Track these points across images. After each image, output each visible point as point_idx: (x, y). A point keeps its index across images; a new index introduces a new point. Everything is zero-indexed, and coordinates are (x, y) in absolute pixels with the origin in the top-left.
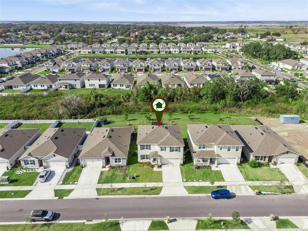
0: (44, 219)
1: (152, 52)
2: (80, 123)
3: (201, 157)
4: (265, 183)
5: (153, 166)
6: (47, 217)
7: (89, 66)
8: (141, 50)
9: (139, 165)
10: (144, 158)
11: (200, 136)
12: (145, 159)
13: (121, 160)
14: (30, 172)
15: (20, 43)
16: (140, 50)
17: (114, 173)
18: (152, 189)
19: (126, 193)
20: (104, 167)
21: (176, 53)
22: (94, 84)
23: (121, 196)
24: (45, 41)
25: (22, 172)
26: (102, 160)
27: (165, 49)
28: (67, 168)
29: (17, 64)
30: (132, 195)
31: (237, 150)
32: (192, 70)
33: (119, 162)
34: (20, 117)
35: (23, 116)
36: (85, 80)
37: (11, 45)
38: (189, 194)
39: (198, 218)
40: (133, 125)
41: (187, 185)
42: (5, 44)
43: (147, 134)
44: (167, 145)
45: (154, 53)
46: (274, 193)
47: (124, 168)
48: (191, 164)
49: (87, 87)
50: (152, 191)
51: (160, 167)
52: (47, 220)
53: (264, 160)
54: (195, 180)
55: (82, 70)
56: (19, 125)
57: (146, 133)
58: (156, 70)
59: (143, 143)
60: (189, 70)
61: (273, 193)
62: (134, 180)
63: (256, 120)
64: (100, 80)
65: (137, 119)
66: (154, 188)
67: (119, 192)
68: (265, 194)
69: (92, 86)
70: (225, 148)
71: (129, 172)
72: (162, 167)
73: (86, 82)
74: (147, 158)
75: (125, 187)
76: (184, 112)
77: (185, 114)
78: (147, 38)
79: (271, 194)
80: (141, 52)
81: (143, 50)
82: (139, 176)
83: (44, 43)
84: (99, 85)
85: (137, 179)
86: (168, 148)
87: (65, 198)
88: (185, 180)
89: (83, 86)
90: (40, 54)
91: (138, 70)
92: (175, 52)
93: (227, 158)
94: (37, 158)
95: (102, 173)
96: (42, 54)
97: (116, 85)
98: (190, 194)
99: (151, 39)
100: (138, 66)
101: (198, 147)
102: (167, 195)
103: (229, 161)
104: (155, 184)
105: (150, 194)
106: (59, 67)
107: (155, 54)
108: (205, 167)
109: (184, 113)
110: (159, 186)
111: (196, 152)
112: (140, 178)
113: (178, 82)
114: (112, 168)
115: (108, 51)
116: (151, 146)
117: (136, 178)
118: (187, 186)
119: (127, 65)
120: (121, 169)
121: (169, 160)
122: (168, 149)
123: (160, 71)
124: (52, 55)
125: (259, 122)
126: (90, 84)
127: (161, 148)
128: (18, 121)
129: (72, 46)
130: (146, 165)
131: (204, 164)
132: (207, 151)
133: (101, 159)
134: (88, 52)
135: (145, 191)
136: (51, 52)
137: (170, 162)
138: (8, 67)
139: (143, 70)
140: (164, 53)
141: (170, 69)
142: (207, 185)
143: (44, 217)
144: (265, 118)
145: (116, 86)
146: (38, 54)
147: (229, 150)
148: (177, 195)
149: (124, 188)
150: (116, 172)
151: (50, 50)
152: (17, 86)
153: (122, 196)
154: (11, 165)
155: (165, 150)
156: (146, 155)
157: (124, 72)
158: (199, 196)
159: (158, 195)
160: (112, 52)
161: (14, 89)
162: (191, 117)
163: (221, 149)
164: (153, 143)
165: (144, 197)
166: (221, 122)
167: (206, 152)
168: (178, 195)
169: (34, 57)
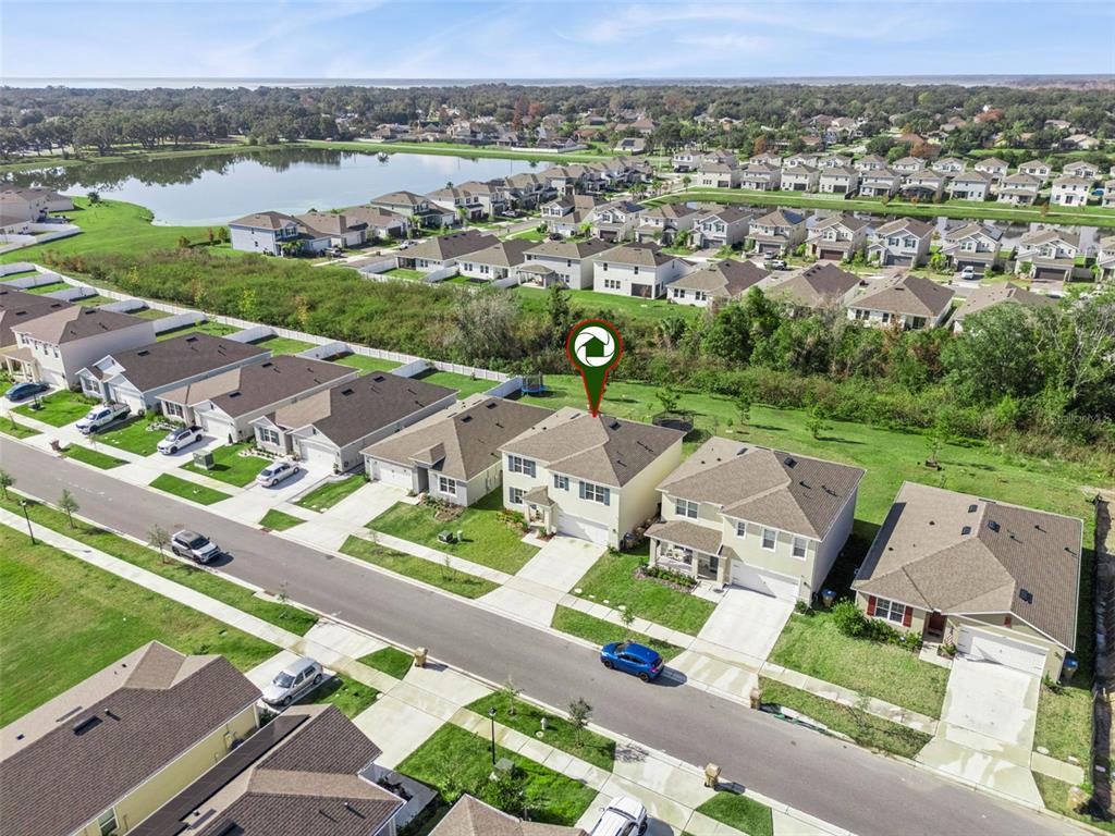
0: (191, 553)
1: (963, 194)
2: (475, 379)
3: (683, 546)
4: (830, 691)
5: (527, 529)
6: (198, 553)
7: (661, 225)
8: (915, 183)
9: (502, 516)
10: (516, 500)
11: (693, 474)
13: (456, 488)
14: (263, 460)
15: (553, 147)
16: (913, 183)
17: (421, 517)
18: (469, 581)
19: (400, 567)
20: (412, 495)
21: (1075, 203)
22: (618, 282)
23: (385, 569)
24: (621, 142)
25: (249, 454)
26: (411, 472)
27: (1024, 186)
28: (337, 472)
29: (480, 205)
30: (408, 578)
31: (798, 552)
32: (1060, 275)
33: (449, 491)
34: (364, 339)
35: (370, 337)
36: (595, 264)
37: (530, 150)
38: (547, 627)
39: (502, 687)
41: (569, 606)
42: (513, 149)
43: (544, 429)
44: (573, 472)
45: (970, 199)
46: (825, 728)
47: (458, 511)
48: (645, 557)
49: (599, 287)
50: (464, 585)
51: (547, 536)
52: (196, 559)
53: (908, 624)
54: (606, 601)
55: (637, 237)
56: (346, 354)
57: (544, 427)
58: (896, 261)
59: (517, 453)
60: (1042, 273)
61: (820, 725)
62: (450, 546)
63: (1097, 501)
64: (636, 268)
66: (477, 581)
67: (390, 560)
68: (787, 717)
69: (612, 287)
70: (755, 531)
71: (459, 525)
72: (551, 540)
73: (598, 270)
75: (414, 555)
78: (1004, 142)
79: (813, 727)
80: (913, 191)
81: (923, 183)
82: (472, 541)
83: (616, 149)
84: (633, 285)
85: (458, 547)
86: (575, 482)
87: (274, 533)
88: (579, 591)
89: (588, 286)
90: (562, 179)
91: (823, 252)
92: (1069, 199)
93: (765, 573)
94: (283, 429)
95: (396, 506)
96: (569, 181)
97: (683, 291)
98: (552, 630)
99: (1020, 145)
100: (827, 239)
101: (676, 507)
102: (492, 608)
103: (772, 585)
105: (452, 591)
106: (578, 219)
107: (968, 204)
108: (674, 577)
110: (494, 581)
111: (664, 522)
112: (470, 546)
113: (911, 311)
114: (430, 501)
115: (788, 181)
116: (537, 468)
117: (459, 543)
118: (566, 608)
119: (788, 233)
120: (447, 511)
121: (581, 525)
122: (574, 487)
123: (912, 265)
124: (601, 186)
125: (1101, 510)
126: (607, 281)
127: (556, 477)
128: (347, 347)
129: (685, 160)
130: (513, 519)
131: (685, 570)
132: (702, 528)
133: (410, 468)
134: (719, 182)
135: (448, 579)
136: (603, 176)
137: (584, 531)
138: (454, 209)
139: (842, 253)
140: (1015, 200)
141: (955, 262)
143: (193, 551)
145: (682, 296)
146: (555, 179)
147: (768, 543)
148: (515, 616)
149: (408, 555)
150: (429, 514)
151: (603, 169)
152: (426, 262)
153: (388, 571)
154: (240, 432)
155: (567, 489)
157: (766, 256)
158: (570, 643)
159: (471, 600)
160: (800, 187)
161: (418, 269)
163: (740, 533)
164: (542, 458)
167: (701, 531)
168: (516, 619)
169: (539, 188)
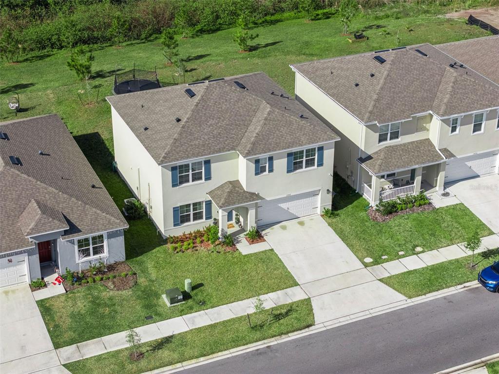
3: (385, 173)
5: (230, 241)
9: (176, 248)
10: (185, 219)
11: (375, 97)
12: (189, 220)
13: (105, 244)
17: (98, 298)
18: (278, 317)
19: (188, 352)
20: (38, 286)
23: (179, 365)
26: (25, 257)
30: (220, 354)
33: (96, 252)
38: (409, 301)
39: (483, 359)
40: (33, 108)
41: (386, 275)
43: (178, 120)
44: (277, 146)
48: (355, 203)
50: (281, 321)
51: (257, 236)
54: (401, 253)
57: (174, 118)
59: (182, 158)
62: (190, 302)
63: (472, 21)
65: (32, 84)
66: (284, 311)
67: (164, 354)
70: (464, 121)
71: (153, 281)
72: (265, 237)
74: (198, 216)
75: (176, 332)
76: (198, 27)
77: (206, 36)
82: (201, 285)
85: (200, 297)
86: (280, 157)
88: (368, 260)
95: (45, 307)
98: (413, 300)
101: (376, 136)
102: (341, 320)
104: (279, 298)
105: (281, 334)
108: (409, 203)
109: (202, 31)
110: (295, 300)
111: (369, 158)
112: (208, 289)
114: (75, 279)
116: (213, 165)
117: (192, 294)
118: (390, 277)
120: (115, 277)
121: (285, 206)
122: (281, 164)
125: (485, 26)
127: (257, 162)
130: (202, 242)
131: (403, 193)
132: (404, 145)
133: (21, 253)
135: (258, 327)
137: (287, 212)
142: (450, 259)
144: (492, 12)
148: (371, 311)
149: (171, 337)
150: (100, 291)
153: (185, 363)
155: (271, 170)
156: (194, 204)
158: (445, 298)
159: (311, 328)
162: (250, 43)
163: (454, 129)
164: (219, 151)
165: (268, 347)
166: (363, 44)
167: (404, 147)
168: (376, 312)
